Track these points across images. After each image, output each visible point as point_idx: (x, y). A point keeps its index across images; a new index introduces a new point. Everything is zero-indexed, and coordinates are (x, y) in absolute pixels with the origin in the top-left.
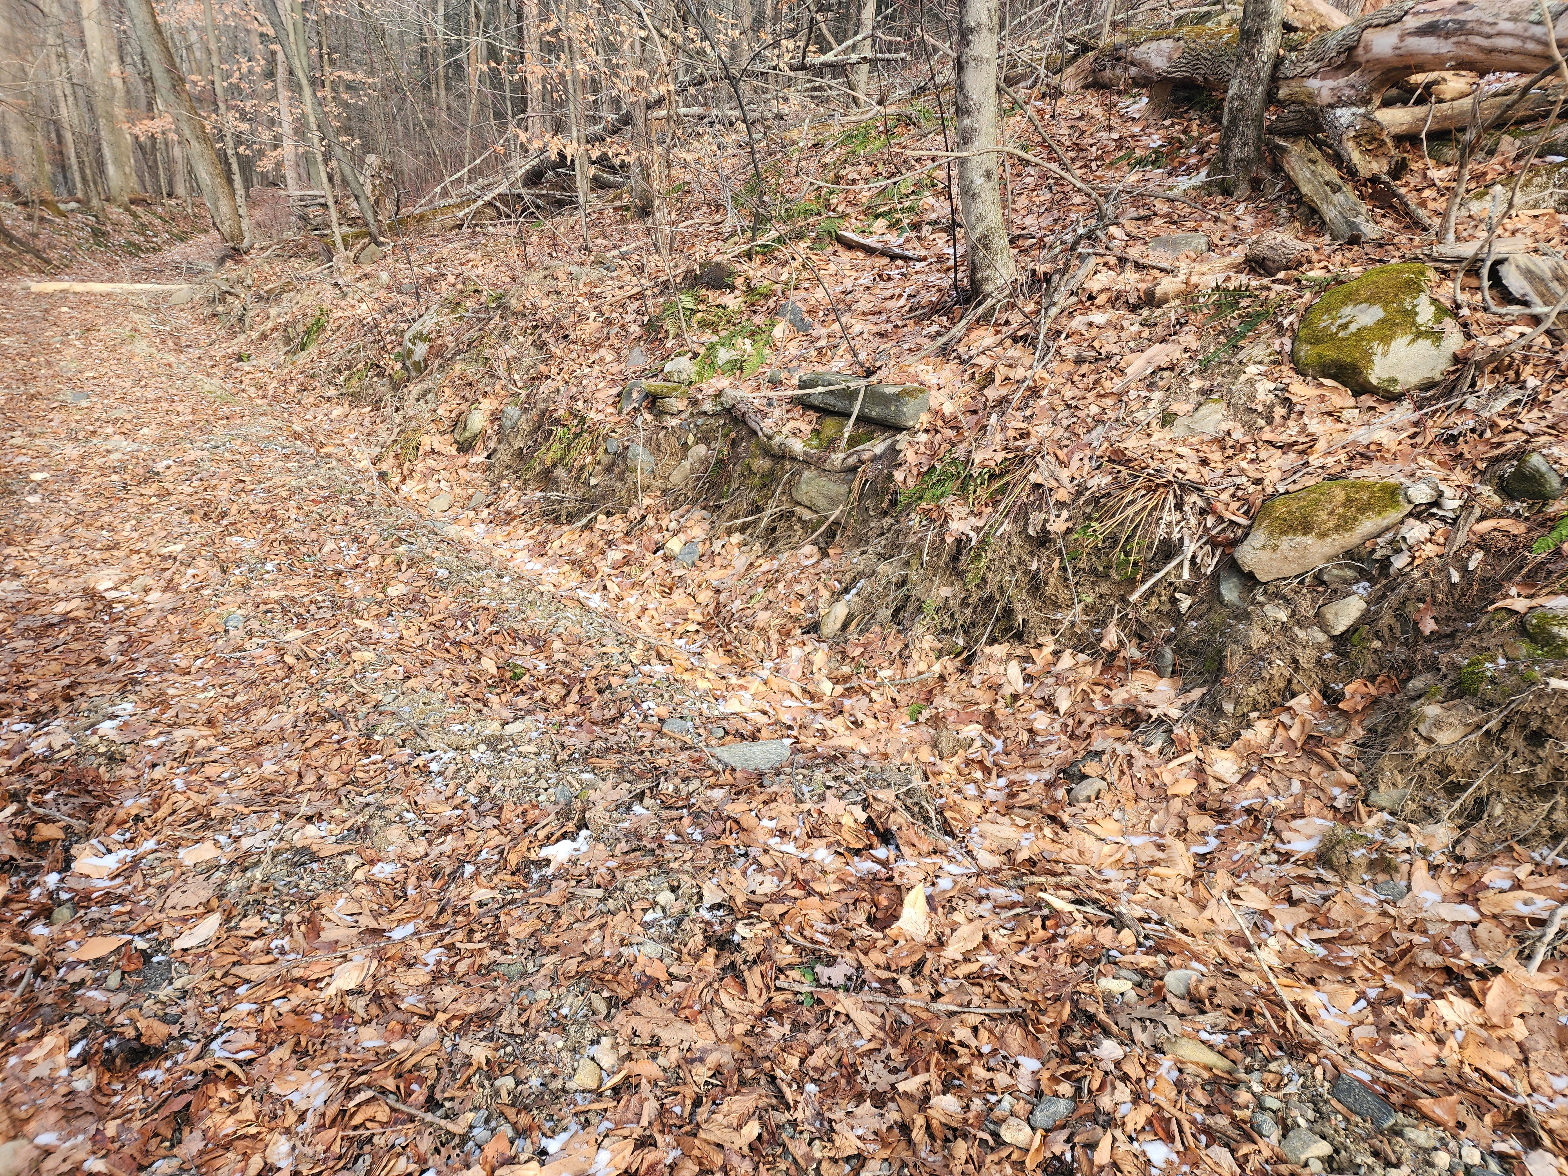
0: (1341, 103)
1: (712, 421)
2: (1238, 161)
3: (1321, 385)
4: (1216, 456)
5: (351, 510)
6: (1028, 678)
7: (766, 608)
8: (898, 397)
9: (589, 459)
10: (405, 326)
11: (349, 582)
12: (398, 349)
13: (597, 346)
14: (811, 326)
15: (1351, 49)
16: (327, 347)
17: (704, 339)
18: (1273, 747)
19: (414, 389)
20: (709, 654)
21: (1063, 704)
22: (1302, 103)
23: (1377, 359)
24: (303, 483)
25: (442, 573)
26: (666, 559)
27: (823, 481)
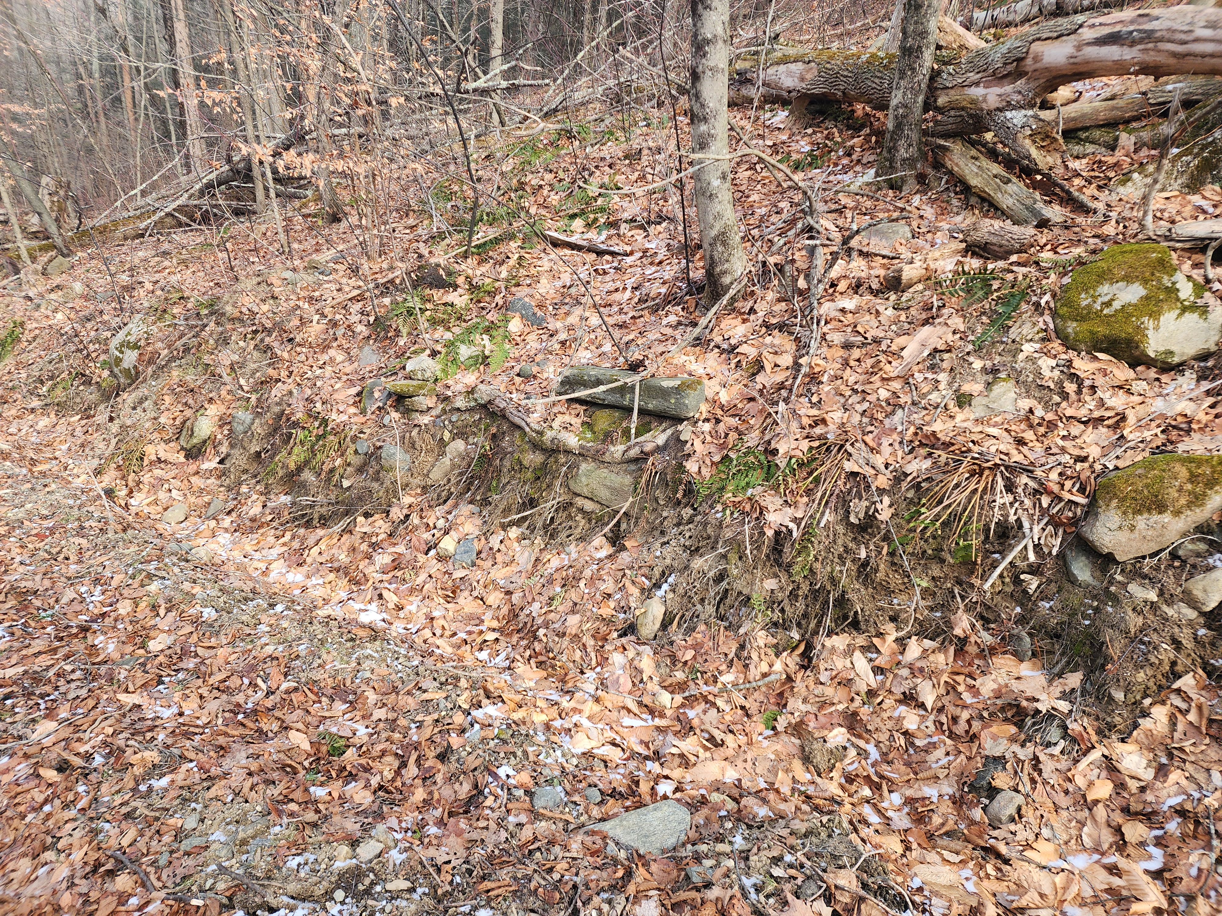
0: (1009, 106)
1: (467, 416)
2: (904, 160)
3: (1096, 358)
4: (1029, 435)
5: (84, 541)
6: (878, 670)
7: (573, 612)
8: (678, 390)
9: (338, 462)
10: (108, 334)
11: (99, 640)
12: (103, 357)
13: (326, 348)
14: (544, 319)
15: (1019, 60)
16: (24, 357)
17: (437, 336)
18: (1177, 735)
19: (128, 398)
20: (521, 668)
21: (929, 697)
22: (963, 109)
23: (1150, 333)
24: (21, 514)
25: (209, 614)
26: (441, 558)
27: (604, 472)
